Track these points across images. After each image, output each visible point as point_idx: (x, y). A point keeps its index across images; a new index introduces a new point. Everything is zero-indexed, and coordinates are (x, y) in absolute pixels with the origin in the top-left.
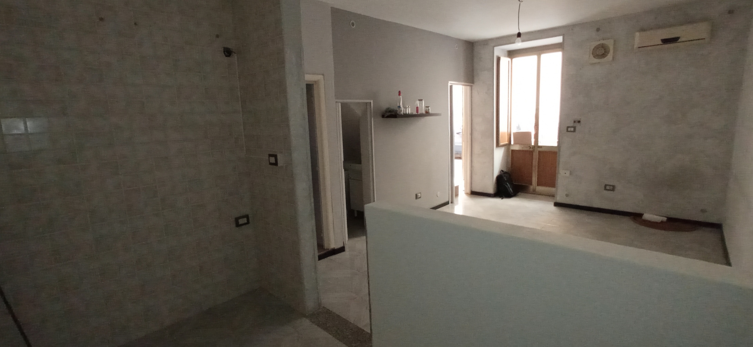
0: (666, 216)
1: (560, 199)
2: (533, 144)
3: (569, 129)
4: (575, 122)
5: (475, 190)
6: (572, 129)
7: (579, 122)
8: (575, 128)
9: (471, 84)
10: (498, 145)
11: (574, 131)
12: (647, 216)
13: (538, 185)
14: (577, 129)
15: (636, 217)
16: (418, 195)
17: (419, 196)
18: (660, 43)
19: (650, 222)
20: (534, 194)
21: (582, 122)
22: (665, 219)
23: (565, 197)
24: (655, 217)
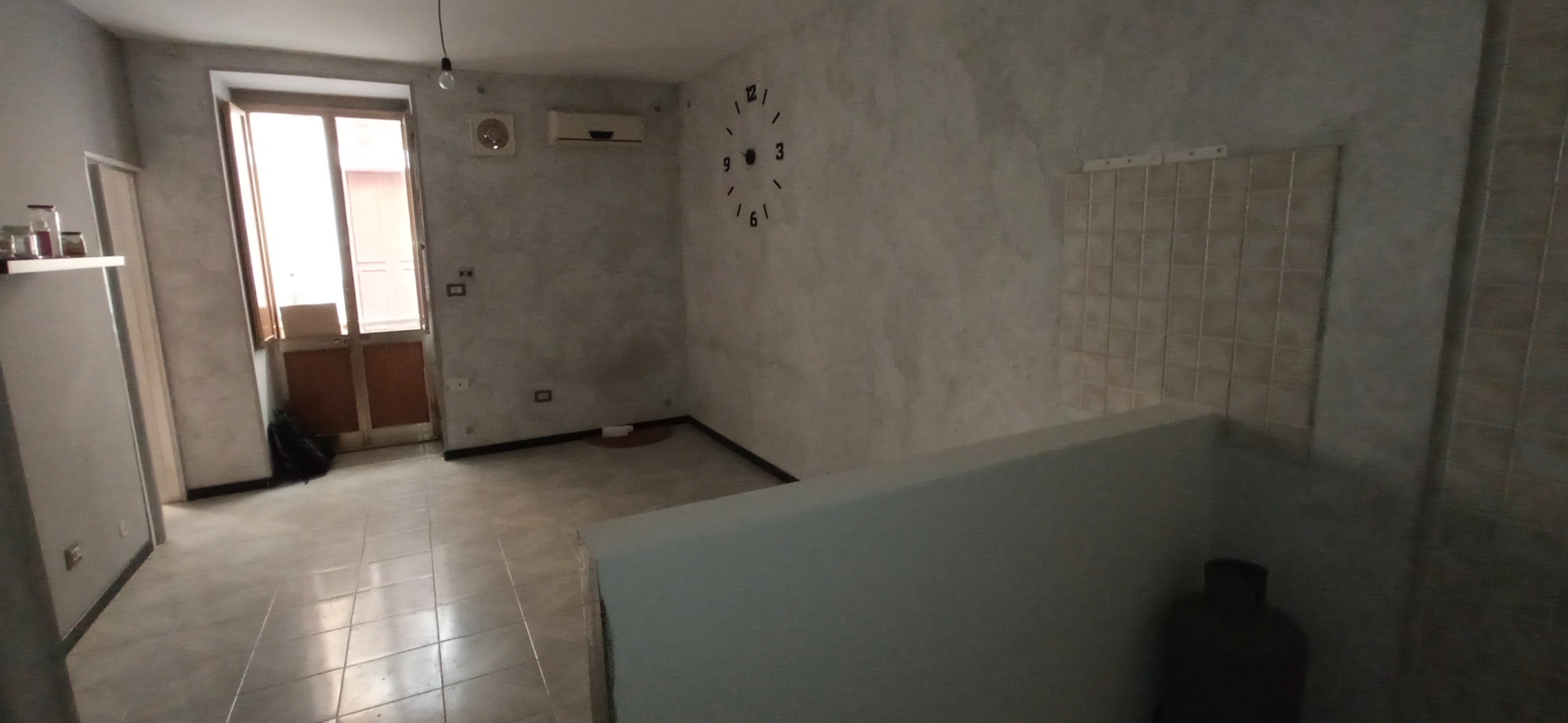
0: (631, 422)
1: (454, 441)
2: (344, 332)
3: (453, 290)
4: (461, 274)
5: (196, 484)
6: (459, 290)
7: (470, 274)
8: (463, 286)
9: (137, 169)
10: (258, 343)
11: (464, 293)
12: (609, 431)
13: (374, 427)
14: (468, 288)
15: (593, 436)
16: (73, 552)
17: (75, 554)
18: (588, 136)
19: (615, 439)
20: (371, 449)
21: (476, 273)
22: (631, 428)
23: (466, 435)
24: (618, 428)
